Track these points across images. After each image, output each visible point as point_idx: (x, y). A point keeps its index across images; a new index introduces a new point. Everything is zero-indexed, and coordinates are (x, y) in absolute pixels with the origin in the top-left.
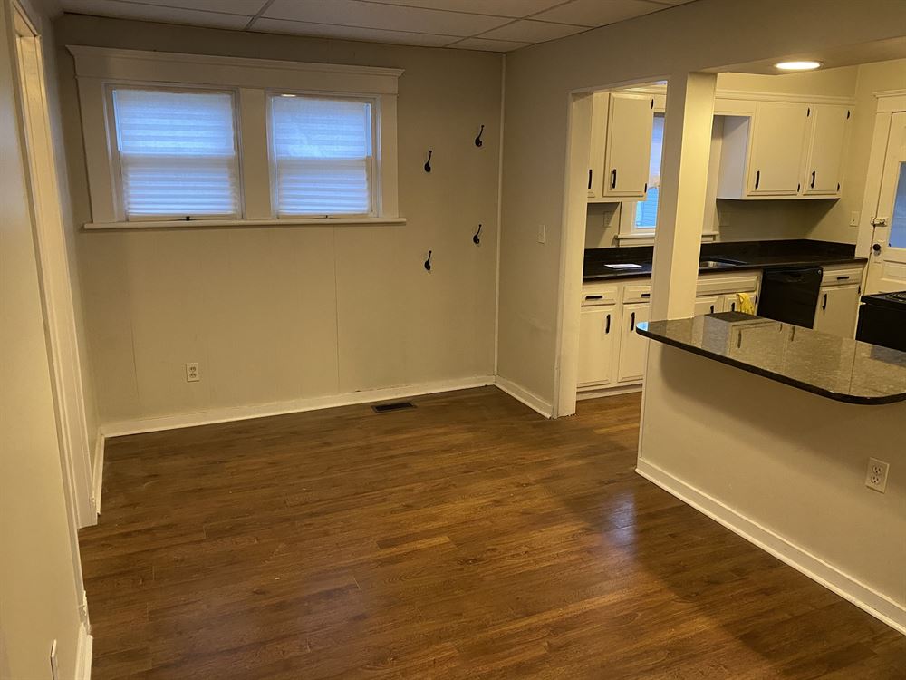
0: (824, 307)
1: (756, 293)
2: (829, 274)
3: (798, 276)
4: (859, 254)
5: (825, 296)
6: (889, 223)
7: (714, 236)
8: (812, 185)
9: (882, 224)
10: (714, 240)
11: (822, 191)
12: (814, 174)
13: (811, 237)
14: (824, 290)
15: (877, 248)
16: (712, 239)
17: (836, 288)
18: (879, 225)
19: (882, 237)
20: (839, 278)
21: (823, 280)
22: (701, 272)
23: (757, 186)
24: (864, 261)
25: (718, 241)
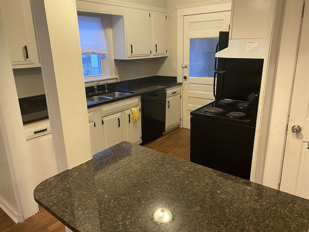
0: (169, 107)
2: (169, 92)
3: (156, 95)
4: (179, 80)
5: (169, 102)
6: (188, 66)
8: (156, 51)
9: (186, 67)
11: (160, 53)
12: (156, 45)
13: (159, 75)
14: (168, 99)
15: (185, 78)
16: (115, 80)
17: (172, 98)
18: (184, 68)
19: (187, 73)
20: (173, 93)
21: (167, 95)
23: (132, 52)
24: (181, 84)
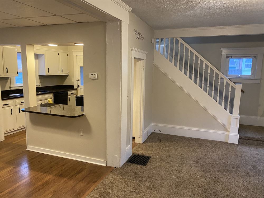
0: (69, 101)
1: (53, 99)
2: (69, 93)
3: (62, 94)
4: (75, 87)
5: (69, 98)
6: (80, 80)
7: (39, 85)
8: (62, 72)
9: (79, 80)
10: (40, 86)
11: (65, 73)
12: (62, 69)
13: (64, 84)
14: (69, 97)
15: (78, 86)
16: (39, 86)
17: (71, 96)
19: (79, 83)
20: (72, 94)
21: (68, 94)
22: (37, 95)
23: (49, 72)
24: (76, 89)
25: (41, 86)
